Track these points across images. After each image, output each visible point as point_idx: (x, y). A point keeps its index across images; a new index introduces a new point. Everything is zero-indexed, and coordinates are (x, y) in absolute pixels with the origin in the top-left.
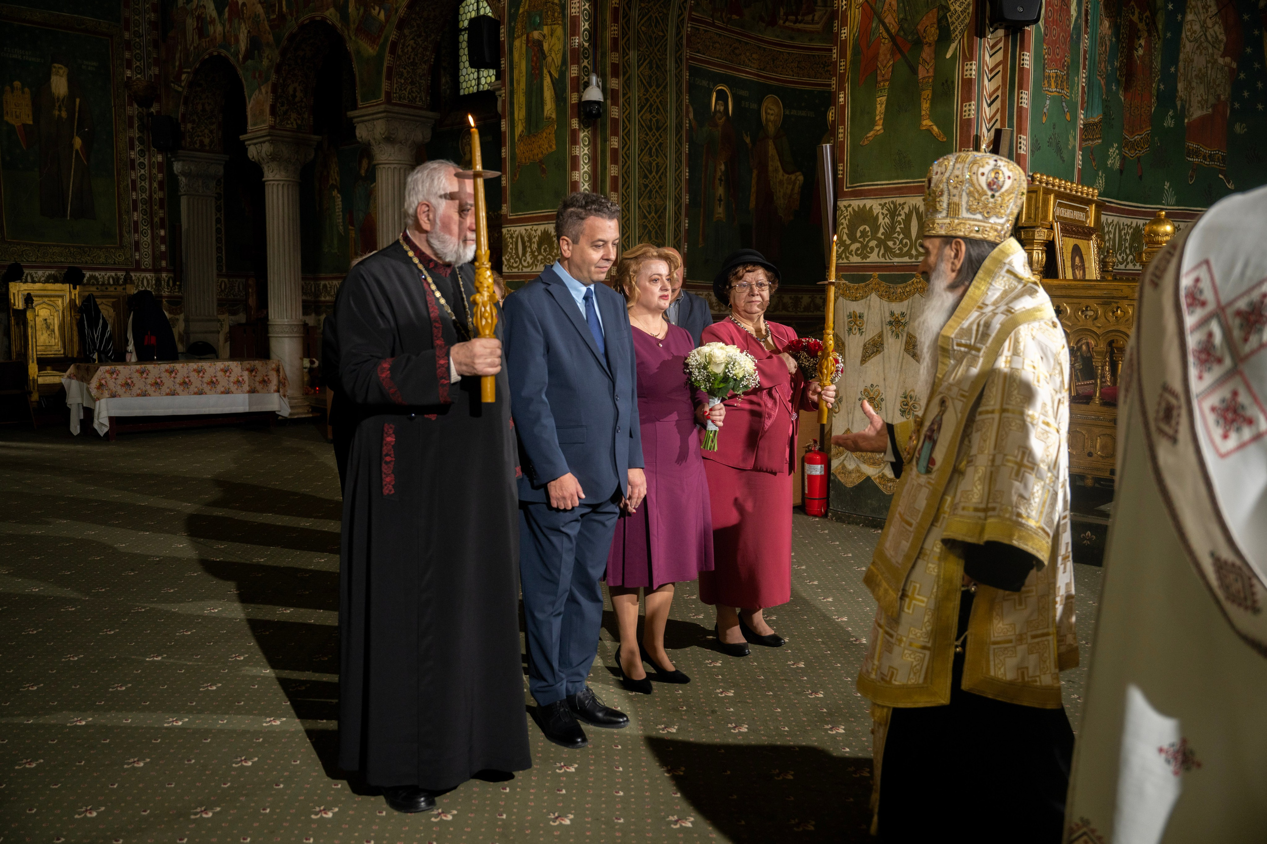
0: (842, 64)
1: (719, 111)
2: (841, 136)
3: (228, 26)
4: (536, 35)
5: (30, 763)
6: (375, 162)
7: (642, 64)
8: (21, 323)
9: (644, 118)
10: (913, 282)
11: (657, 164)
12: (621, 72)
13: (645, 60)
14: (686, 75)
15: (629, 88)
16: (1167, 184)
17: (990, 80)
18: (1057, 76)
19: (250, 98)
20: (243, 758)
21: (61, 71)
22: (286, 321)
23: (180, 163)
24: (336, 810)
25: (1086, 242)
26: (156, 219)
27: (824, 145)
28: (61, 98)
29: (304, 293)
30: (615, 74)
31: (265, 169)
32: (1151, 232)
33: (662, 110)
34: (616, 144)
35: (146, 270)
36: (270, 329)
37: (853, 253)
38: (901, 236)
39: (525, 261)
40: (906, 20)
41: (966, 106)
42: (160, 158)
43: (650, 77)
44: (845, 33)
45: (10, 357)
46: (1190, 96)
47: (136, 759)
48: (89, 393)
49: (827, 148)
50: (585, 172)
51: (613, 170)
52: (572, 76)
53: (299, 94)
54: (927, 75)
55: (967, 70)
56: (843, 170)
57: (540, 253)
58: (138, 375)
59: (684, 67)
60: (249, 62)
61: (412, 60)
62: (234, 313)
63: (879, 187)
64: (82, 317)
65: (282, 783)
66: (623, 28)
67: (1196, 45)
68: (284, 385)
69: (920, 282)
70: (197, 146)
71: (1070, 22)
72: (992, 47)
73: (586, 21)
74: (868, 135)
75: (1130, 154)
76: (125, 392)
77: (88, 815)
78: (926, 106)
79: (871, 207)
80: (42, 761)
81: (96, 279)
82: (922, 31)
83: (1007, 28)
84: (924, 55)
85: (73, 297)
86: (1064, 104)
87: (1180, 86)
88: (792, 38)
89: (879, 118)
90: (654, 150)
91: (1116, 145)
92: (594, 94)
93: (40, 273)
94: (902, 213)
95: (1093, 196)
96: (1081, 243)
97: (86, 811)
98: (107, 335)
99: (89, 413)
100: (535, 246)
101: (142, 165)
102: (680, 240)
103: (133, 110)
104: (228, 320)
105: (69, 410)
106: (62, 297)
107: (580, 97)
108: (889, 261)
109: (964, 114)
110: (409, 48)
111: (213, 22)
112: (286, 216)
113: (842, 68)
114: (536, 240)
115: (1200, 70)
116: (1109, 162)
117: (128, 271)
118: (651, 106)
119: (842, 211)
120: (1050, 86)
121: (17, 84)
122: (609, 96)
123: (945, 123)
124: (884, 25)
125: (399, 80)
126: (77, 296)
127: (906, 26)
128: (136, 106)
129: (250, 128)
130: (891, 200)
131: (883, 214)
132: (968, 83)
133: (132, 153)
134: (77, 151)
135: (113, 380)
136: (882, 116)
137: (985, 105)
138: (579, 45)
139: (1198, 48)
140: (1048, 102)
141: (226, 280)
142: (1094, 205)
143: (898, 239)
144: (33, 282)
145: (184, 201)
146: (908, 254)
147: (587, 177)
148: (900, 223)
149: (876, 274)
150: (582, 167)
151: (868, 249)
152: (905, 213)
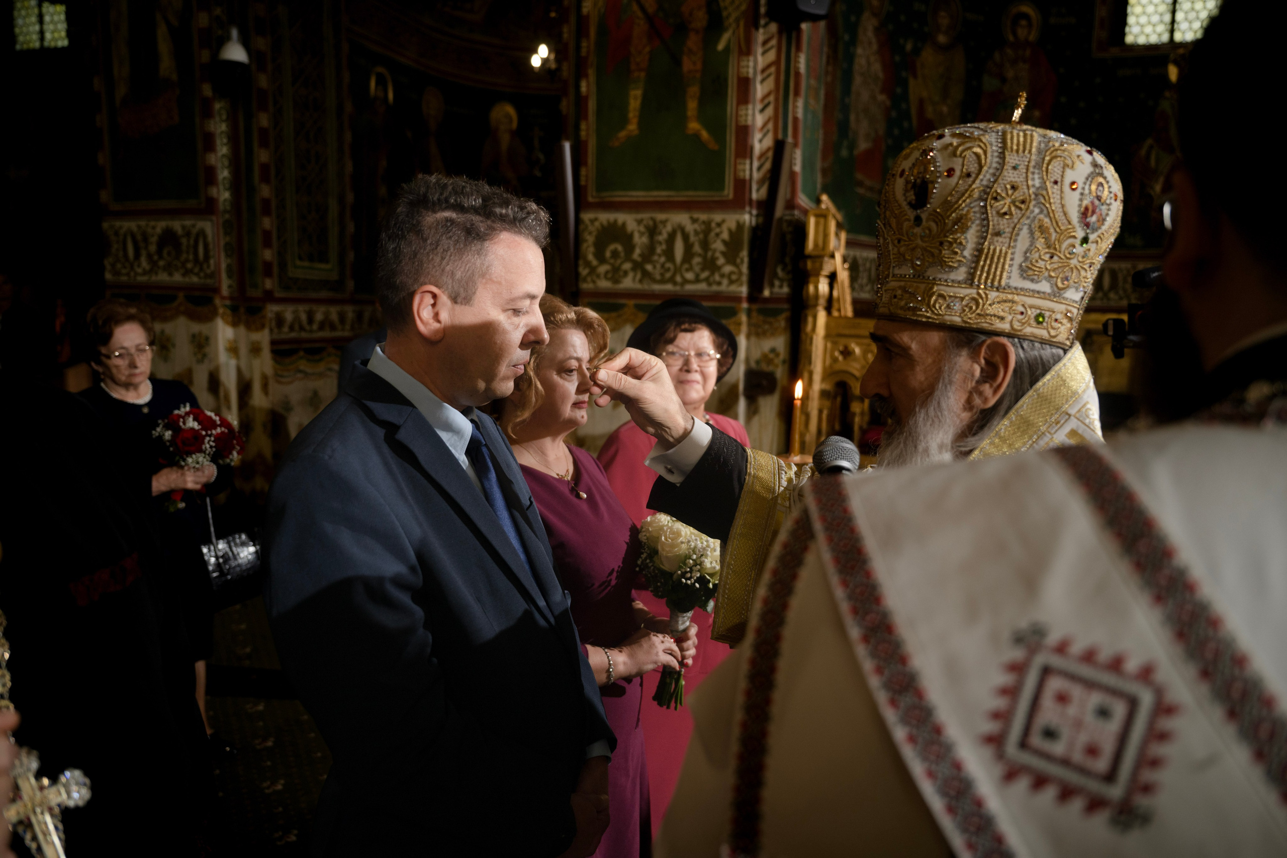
1: (379, 98)
2: (583, 132)
7: (295, 23)
9: (299, 92)
11: (316, 152)
12: (268, 29)
13: (297, 19)
14: (346, 49)
15: (279, 51)
17: (763, 82)
27: (562, 143)
30: (260, 30)
33: (319, 84)
34: (265, 121)
37: (602, 276)
38: (663, 259)
39: (139, 266)
41: (742, 110)
43: (305, 42)
44: (587, 7)
46: (858, 128)
49: (567, 146)
50: (223, 156)
51: (263, 156)
52: (201, 26)
54: (693, 68)
55: (743, 67)
56: (587, 176)
57: (161, 257)
59: (343, 39)
67: (863, 80)
72: (765, 43)
74: (619, 135)
78: (692, 105)
79: (624, 224)
82: (687, 14)
84: (690, 44)
86: (815, 120)
87: (852, 118)
88: (451, 26)
89: (633, 115)
90: (312, 134)
92: (236, 52)
94: (664, 231)
100: (153, 248)
108: (647, 288)
109: (739, 119)
113: (584, 50)
114: (154, 239)
115: (865, 104)
118: (307, 79)
119: (587, 227)
120: (811, 97)
122: (255, 59)
123: (717, 127)
124: (638, 1)
127: (666, 6)
130: (649, 215)
131: (639, 232)
132: (744, 83)
136: (637, 113)
137: (757, 112)
139: (864, 82)
140: (810, 115)
143: (658, 262)
146: (672, 280)
147: (226, 163)
148: (660, 243)
149: (631, 302)
150: (218, 148)
151: (621, 273)
152: (668, 233)
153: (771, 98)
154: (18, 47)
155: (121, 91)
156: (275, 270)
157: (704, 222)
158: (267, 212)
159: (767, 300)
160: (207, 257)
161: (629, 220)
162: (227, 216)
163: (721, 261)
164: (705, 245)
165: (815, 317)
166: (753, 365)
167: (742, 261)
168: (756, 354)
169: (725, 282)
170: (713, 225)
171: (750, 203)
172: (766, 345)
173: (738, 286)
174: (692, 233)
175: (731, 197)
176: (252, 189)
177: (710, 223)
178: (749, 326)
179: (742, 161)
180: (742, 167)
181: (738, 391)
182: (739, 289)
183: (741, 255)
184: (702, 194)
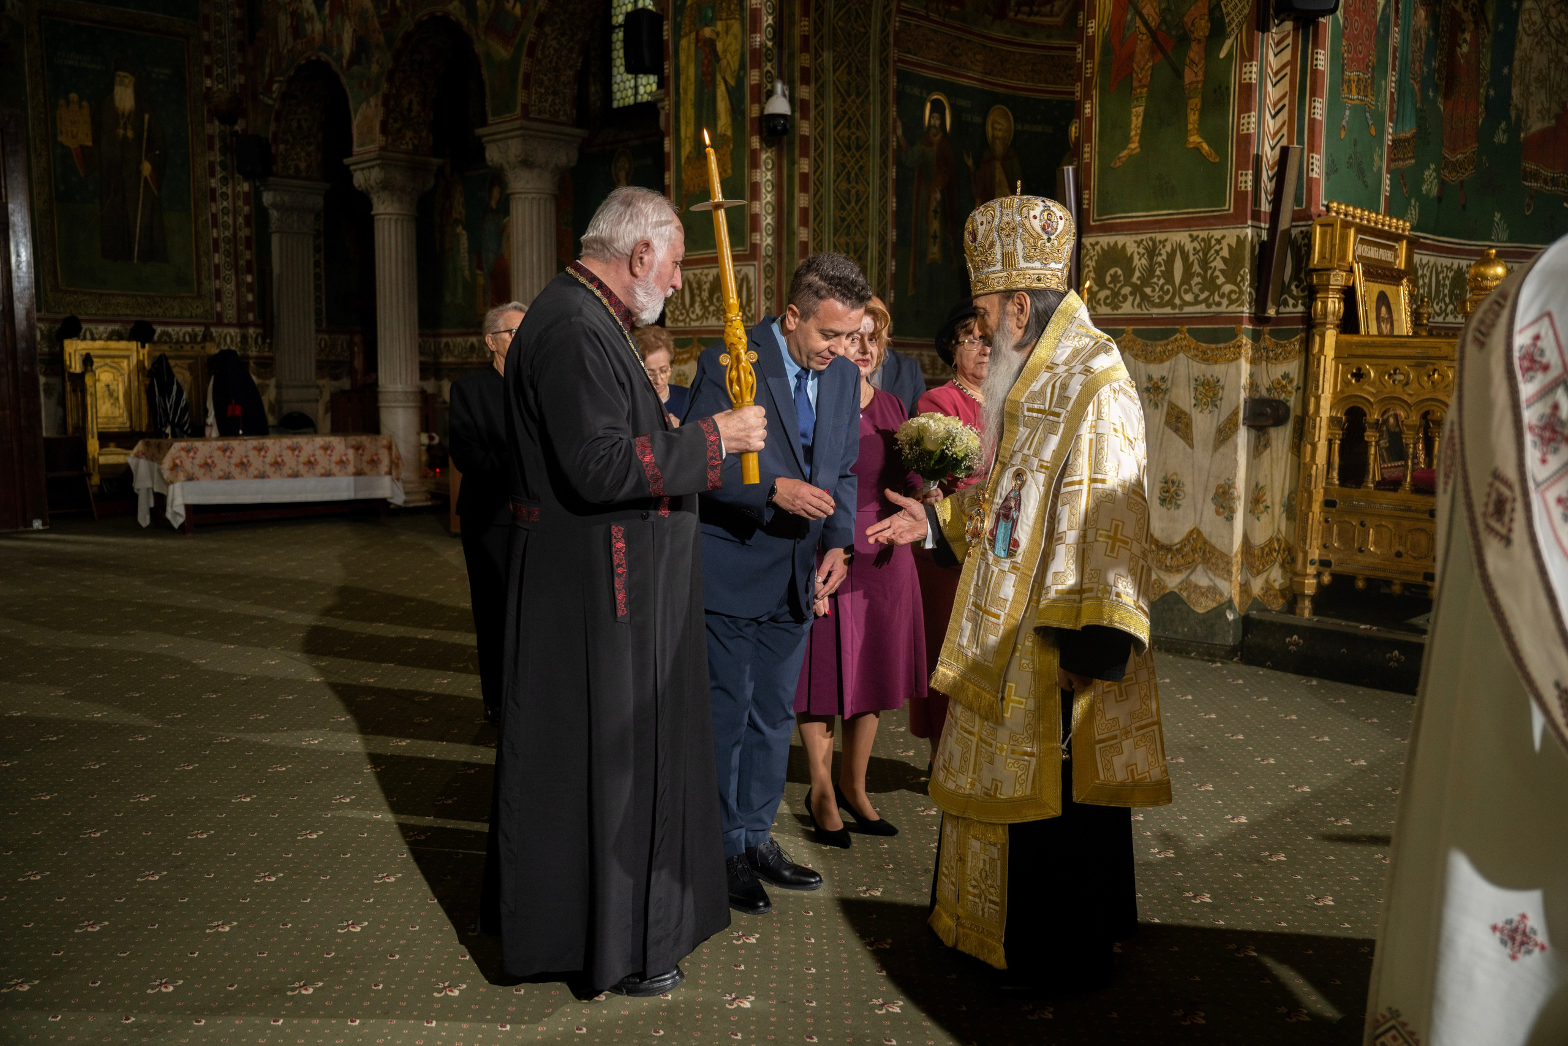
0: (1088, 66)
1: (934, 126)
2: (1086, 156)
3: (328, 25)
4: (707, 32)
5: (92, 926)
6: (509, 191)
7: (840, 67)
8: (78, 389)
9: (841, 134)
10: (1176, 340)
11: (857, 192)
12: (813, 78)
13: (842, 63)
14: (893, 81)
15: (822, 97)
16: (1497, 216)
17: (1274, 86)
18: (1359, 79)
19: (356, 112)
20: (350, 922)
21: (127, 81)
22: (400, 387)
23: (271, 193)
24: (464, 986)
25: (1394, 288)
26: (242, 262)
27: (1065, 168)
28: (126, 114)
29: (422, 352)
30: (805, 81)
31: (375, 200)
32: (1477, 275)
33: (862, 123)
34: (806, 167)
35: (229, 325)
36: (381, 397)
37: (1102, 302)
38: (1162, 281)
39: (693, 312)
40: (1169, 10)
41: (1244, 118)
42: (246, 187)
43: (849, 84)
44: (1092, 27)
45: (65, 431)
46: (1527, 104)
47: (220, 923)
48: (161, 475)
49: (1069, 171)
50: (768, 203)
51: (803, 200)
52: (753, 82)
53: (416, 107)
54: (1195, 79)
55: (1245, 73)
56: (1089, 199)
57: (712, 303)
58: (219, 453)
59: (891, 70)
60: (355, 68)
61: (554, 64)
62: (336, 377)
63: (1134, 220)
64: (152, 383)
65: (397, 952)
66: (815, 23)
67: (1536, 40)
68: (397, 466)
69: (1185, 338)
70: (292, 172)
71: (1376, 11)
72: (1277, 44)
73: (770, 14)
74: (1121, 155)
75: (1451, 177)
76: (204, 474)
77: (164, 990)
78: (1193, 118)
79: (1124, 245)
80: (107, 923)
81: (169, 335)
82: (1189, 25)
83: (1296, 20)
84: (1192, 54)
85: (141, 358)
86: (1368, 115)
87: (1515, 92)
88: (1025, 35)
89: (1135, 132)
90: (853, 175)
91: (1433, 166)
92: (779, 105)
93: (101, 328)
94: (1163, 252)
95: (1403, 230)
96: (1389, 289)
97: (161, 984)
98: (183, 404)
99: (161, 500)
100: (705, 295)
101: (224, 195)
102: (885, 286)
103: (214, 128)
104: (329, 386)
105: (136, 496)
106: (128, 357)
107: (762, 110)
108: (1146, 312)
109: (1241, 128)
110: (551, 50)
111: (310, 18)
112: (400, 257)
113: (1089, 71)
114: (706, 287)
115: (1541, 70)
116: (1424, 188)
117: (207, 326)
118: (850, 119)
119: (1087, 251)
120: (1350, 92)
121: (74, 96)
122: (798, 109)
123: (1218, 140)
124: (1141, 16)
125: (538, 89)
126: (146, 356)
127: (1169, 18)
128: (217, 123)
129: (356, 149)
130: (1148, 236)
131: (1139, 253)
132: (1247, 90)
133: (213, 181)
134: (146, 179)
135: (190, 460)
136: (1139, 131)
137: (1268, 116)
138: (761, 44)
139: (1538, 43)
140: (1347, 112)
141: (326, 337)
142: (1405, 242)
143: (1158, 285)
144: (93, 339)
145: (275, 240)
146: (1171, 303)
147: (770, 209)
148: (1160, 265)
149: (1130, 328)
150: (764, 196)
151: (1120, 298)
152: (1167, 252)
153: (1286, 101)
154: (615, 105)
157: (1203, 239)
159: (1273, 320)
160: (749, 301)
161: (1128, 242)
162: (769, 261)
163: (1221, 280)
164: (1205, 263)
165: (1323, 337)
166: (1264, 393)
167: (1243, 279)
168: (1265, 383)
169: (1225, 302)
170: (1213, 242)
171: (1256, 216)
172: (1278, 370)
173: (1239, 306)
174: (1191, 252)
175: (1232, 211)
176: (792, 233)
177: (1210, 240)
178: (1255, 349)
179: (1244, 172)
180: (1243, 178)
181: (1237, 420)
182: (1240, 309)
183: (1242, 272)
184: (1202, 209)
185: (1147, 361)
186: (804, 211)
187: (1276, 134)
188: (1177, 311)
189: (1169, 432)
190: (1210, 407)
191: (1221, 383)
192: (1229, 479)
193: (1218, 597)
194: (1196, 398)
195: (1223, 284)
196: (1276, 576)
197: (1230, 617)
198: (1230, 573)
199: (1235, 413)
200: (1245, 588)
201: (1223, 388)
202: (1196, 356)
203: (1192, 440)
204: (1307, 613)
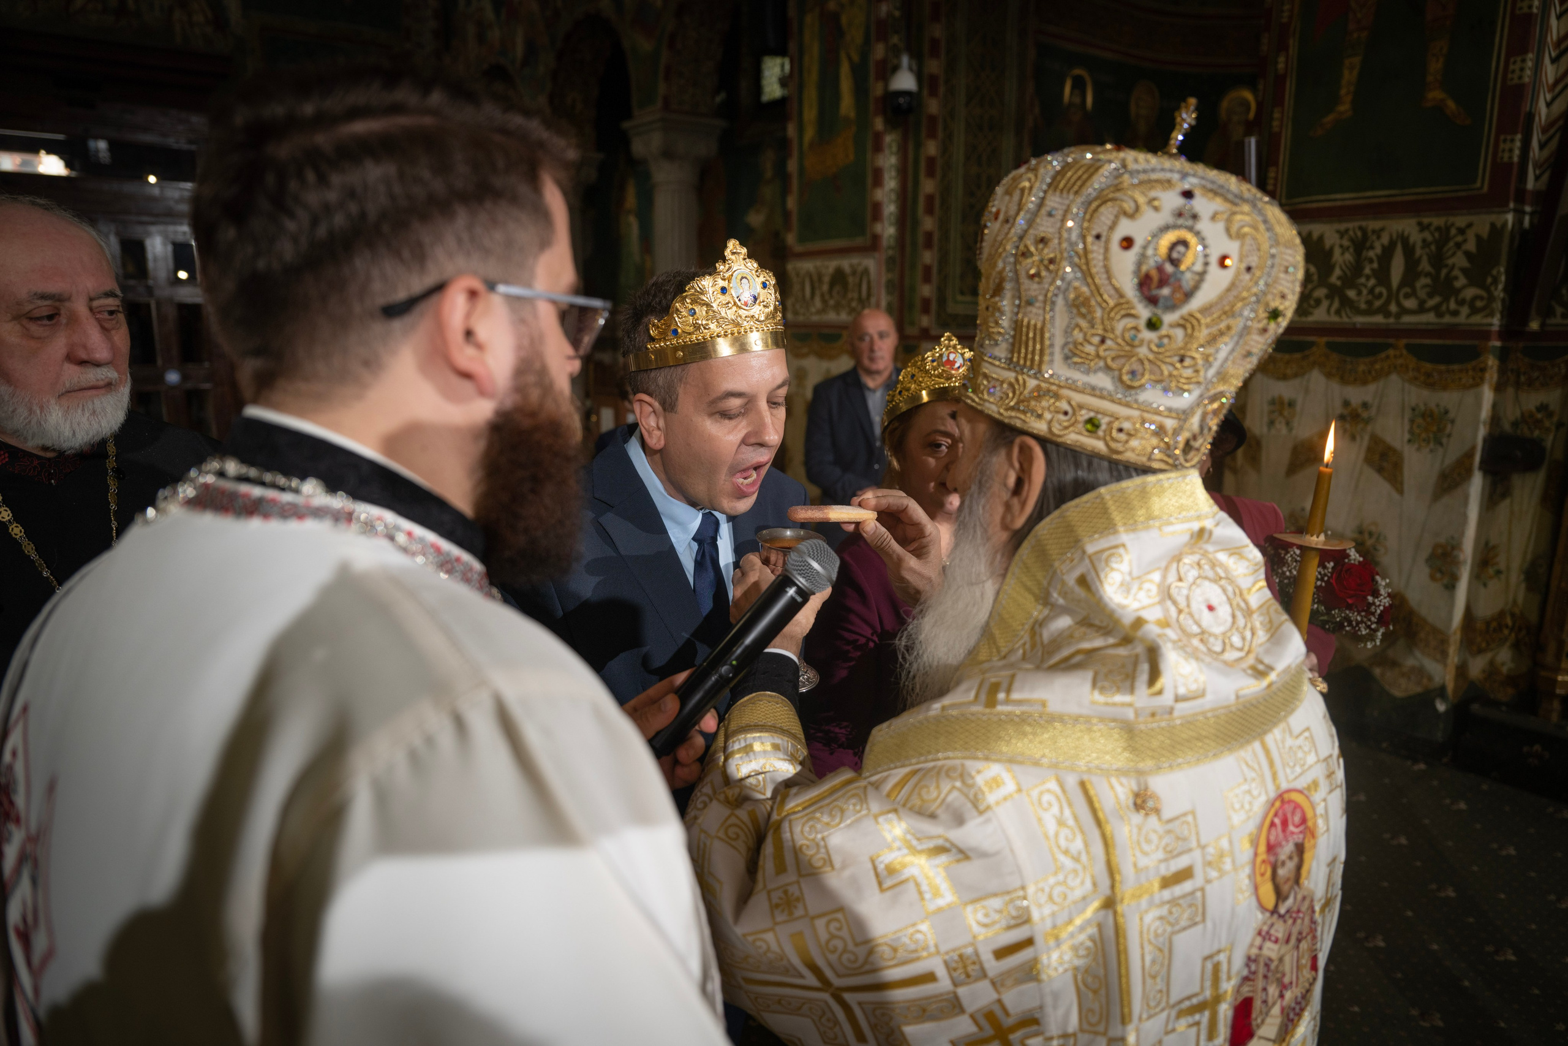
1: (1074, 104)
2: (1275, 123)
3: (505, 31)
6: (653, 183)
7: (974, 37)
9: (973, 113)
10: (1388, 357)
12: (943, 50)
13: (977, 33)
14: (1032, 54)
15: (953, 72)
17: (1559, 17)
30: (935, 53)
33: (996, 101)
34: (933, 150)
38: (1372, 282)
39: (813, 306)
41: (1515, 62)
43: (984, 57)
50: (892, 190)
51: (928, 186)
52: (878, 57)
53: (579, 105)
54: (1441, 14)
56: (1276, 179)
57: (831, 297)
59: (1030, 43)
60: (526, 69)
61: (694, 56)
69: (1401, 356)
74: (1324, 121)
78: (1435, 66)
79: (1321, 238)
89: (1346, 91)
92: (905, 81)
94: (1377, 244)
100: (825, 287)
107: (886, 85)
108: (1345, 319)
109: (1510, 76)
111: (491, 26)
113: (1284, 15)
114: (827, 279)
118: (983, 97)
122: (926, 85)
123: (1471, 94)
125: (679, 81)
130: (1357, 224)
131: (1341, 246)
132: (1522, 22)
136: (1352, 89)
137: (1547, 60)
138: (887, 15)
143: (1365, 286)
146: (1384, 311)
147: (893, 196)
148: (1371, 261)
149: (1323, 340)
150: (885, 182)
151: (1312, 302)
152: (1383, 246)
154: (764, 99)
155: (809, 134)
156: (934, 306)
157: (1438, 229)
158: (928, 245)
159: (1534, 335)
160: (869, 295)
161: (1328, 232)
162: (890, 252)
163: (1461, 281)
164: (1438, 260)
166: (1507, 427)
167: (1495, 281)
168: (1511, 413)
169: (1465, 310)
170: (1453, 231)
171: (1521, 196)
172: (1532, 400)
173: (1486, 316)
174: (1419, 244)
175: (1486, 189)
176: (916, 223)
177: (1448, 229)
178: (1502, 371)
179: (1509, 137)
180: (1508, 146)
181: (1471, 464)
182: (1488, 320)
183: (1494, 272)
184: (1439, 189)
185: (1344, 381)
186: (930, 199)
187: (1557, 82)
188: (1392, 320)
189: (1370, 473)
190: (1432, 445)
191: (1451, 415)
192: (1453, 538)
193: (1425, 681)
194: (1411, 432)
195: (1464, 287)
196: (1504, 657)
197: (1441, 707)
198: (1444, 654)
199: (1470, 455)
200: (1461, 671)
201: (1453, 422)
202: (1416, 379)
203: (1402, 484)
204: (1555, 717)
